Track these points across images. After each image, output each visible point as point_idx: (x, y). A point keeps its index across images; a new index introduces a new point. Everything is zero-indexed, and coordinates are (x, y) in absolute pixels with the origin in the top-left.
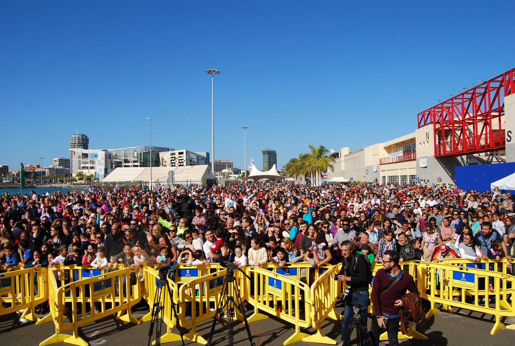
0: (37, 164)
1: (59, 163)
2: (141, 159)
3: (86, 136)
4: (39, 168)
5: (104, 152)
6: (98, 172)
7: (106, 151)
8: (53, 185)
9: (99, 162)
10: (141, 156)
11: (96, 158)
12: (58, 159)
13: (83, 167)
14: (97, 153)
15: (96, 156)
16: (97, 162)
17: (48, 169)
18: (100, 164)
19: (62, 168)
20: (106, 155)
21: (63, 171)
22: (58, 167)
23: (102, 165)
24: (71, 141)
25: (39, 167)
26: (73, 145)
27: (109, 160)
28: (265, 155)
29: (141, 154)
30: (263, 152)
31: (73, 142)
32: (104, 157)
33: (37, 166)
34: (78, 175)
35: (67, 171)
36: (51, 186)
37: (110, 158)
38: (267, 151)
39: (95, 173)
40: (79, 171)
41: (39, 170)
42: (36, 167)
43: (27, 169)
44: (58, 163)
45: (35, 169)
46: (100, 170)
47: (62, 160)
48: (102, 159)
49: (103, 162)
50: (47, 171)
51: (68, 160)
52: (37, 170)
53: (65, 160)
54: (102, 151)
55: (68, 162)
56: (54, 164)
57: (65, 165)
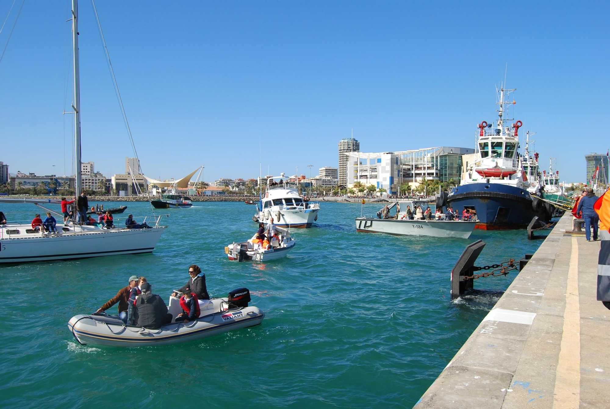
0: (302, 175)
1: (326, 174)
2: (437, 166)
3: (356, 141)
4: (304, 179)
5: (390, 155)
6: (382, 182)
7: (392, 153)
8: (326, 198)
9: (384, 168)
10: (437, 161)
11: (379, 164)
12: (324, 169)
13: (361, 176)
14: (381, 156)
15: (379, 161)
16: (380, 169)
17: (314, 179)
18: (384, 171)
19: (329, 178)
20: (392, 159)
21: (330, 182)
22: (324, 178)
23: (386, 172)
24: (340, 147)
25: (304, 177)
26: (342, 151)
27: (395, 166)
28: (591, 162)
29: (437, 157)
30: (586, 157)
31: (342, 148)
32: (389, 161)
33: (302, 176)
34: (355, 186)
35: (335, 182)
36: (324, 200)
37: (397, 163)
38: (593, 157)
39: (378, 183)
40: (356, 180)
41: (305, 182)
42: (301, 178)
43: (292, 180)
44: (324, 173)
45: (300, 181)
46: (385, 179)
47: (329, 170)
48: (387, 164)
49: (388, 168)
50: (314, 182)
51: (335, 170)
52: (302, 181)
53: (333, 170)
54: (387, 153)
55: (335, 172)
56: (320, 174)
57: (332, 176)
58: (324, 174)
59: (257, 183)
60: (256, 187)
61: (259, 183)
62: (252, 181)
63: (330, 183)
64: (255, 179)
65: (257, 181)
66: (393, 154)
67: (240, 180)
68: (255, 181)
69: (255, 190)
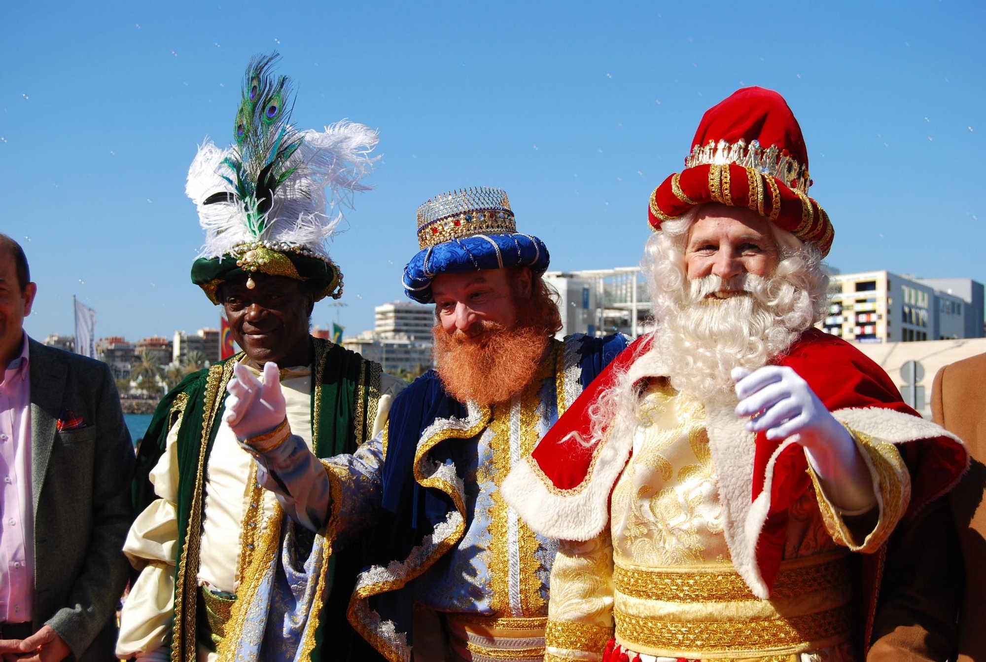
1: (397, 324)
7: (571, 276)
12: (392, 307)
19: (405, 341)
21: (408, 352)
22: (392, 338)
27: (581, 314)
35: (422, 352)
37: (585, 305)
47: (407, 312)
54: (558, 276)
55: (425, 319)
56: (379, 326)
57: (416, 331)
58: (390, 323)
59: (171, 354)
60: (166, 368)
61: (176, 352)
62: (154, 344)
63: (407, 356)
64: (165, 337)
65: (170, 345)
66: (574, 280)
67: (115, 340)
68: (166, 345)
69: (163, 378)
